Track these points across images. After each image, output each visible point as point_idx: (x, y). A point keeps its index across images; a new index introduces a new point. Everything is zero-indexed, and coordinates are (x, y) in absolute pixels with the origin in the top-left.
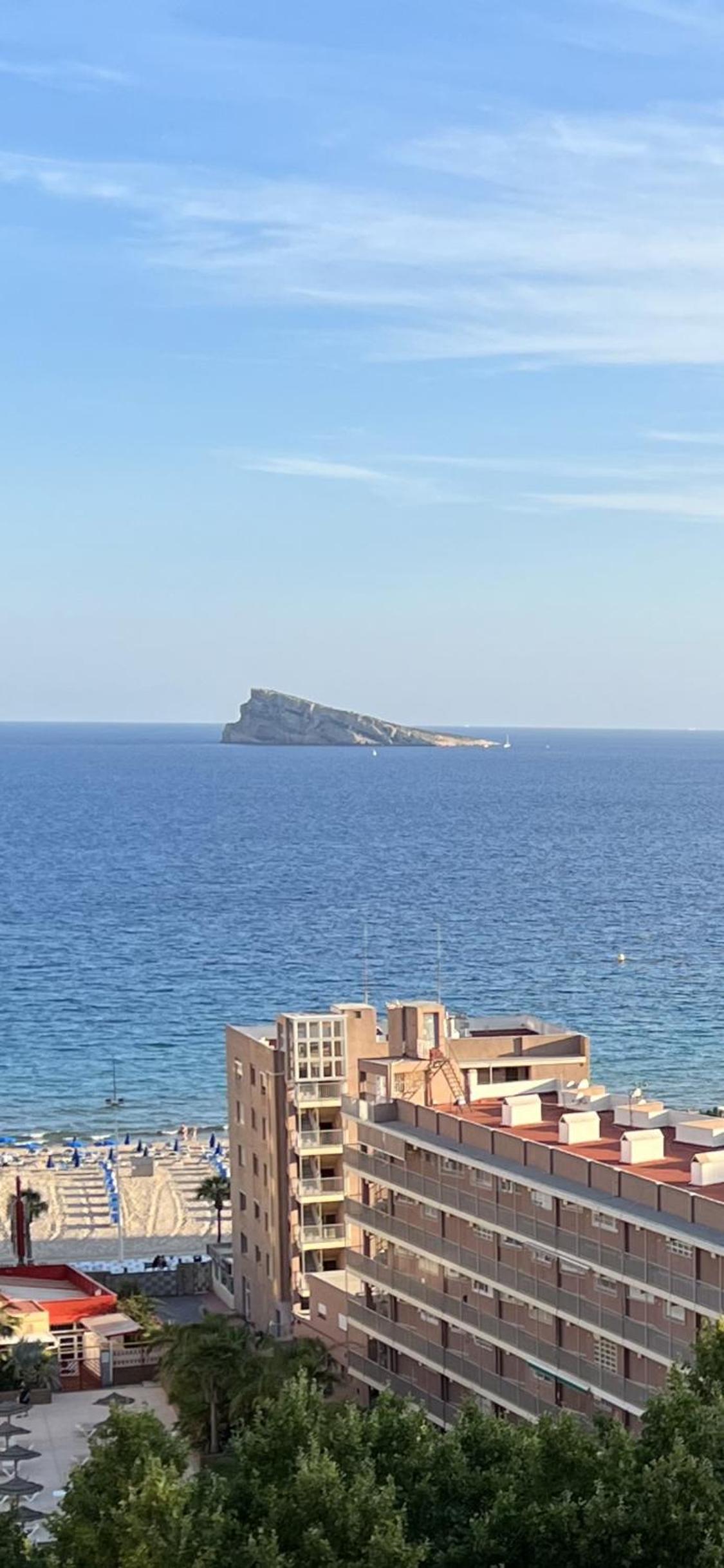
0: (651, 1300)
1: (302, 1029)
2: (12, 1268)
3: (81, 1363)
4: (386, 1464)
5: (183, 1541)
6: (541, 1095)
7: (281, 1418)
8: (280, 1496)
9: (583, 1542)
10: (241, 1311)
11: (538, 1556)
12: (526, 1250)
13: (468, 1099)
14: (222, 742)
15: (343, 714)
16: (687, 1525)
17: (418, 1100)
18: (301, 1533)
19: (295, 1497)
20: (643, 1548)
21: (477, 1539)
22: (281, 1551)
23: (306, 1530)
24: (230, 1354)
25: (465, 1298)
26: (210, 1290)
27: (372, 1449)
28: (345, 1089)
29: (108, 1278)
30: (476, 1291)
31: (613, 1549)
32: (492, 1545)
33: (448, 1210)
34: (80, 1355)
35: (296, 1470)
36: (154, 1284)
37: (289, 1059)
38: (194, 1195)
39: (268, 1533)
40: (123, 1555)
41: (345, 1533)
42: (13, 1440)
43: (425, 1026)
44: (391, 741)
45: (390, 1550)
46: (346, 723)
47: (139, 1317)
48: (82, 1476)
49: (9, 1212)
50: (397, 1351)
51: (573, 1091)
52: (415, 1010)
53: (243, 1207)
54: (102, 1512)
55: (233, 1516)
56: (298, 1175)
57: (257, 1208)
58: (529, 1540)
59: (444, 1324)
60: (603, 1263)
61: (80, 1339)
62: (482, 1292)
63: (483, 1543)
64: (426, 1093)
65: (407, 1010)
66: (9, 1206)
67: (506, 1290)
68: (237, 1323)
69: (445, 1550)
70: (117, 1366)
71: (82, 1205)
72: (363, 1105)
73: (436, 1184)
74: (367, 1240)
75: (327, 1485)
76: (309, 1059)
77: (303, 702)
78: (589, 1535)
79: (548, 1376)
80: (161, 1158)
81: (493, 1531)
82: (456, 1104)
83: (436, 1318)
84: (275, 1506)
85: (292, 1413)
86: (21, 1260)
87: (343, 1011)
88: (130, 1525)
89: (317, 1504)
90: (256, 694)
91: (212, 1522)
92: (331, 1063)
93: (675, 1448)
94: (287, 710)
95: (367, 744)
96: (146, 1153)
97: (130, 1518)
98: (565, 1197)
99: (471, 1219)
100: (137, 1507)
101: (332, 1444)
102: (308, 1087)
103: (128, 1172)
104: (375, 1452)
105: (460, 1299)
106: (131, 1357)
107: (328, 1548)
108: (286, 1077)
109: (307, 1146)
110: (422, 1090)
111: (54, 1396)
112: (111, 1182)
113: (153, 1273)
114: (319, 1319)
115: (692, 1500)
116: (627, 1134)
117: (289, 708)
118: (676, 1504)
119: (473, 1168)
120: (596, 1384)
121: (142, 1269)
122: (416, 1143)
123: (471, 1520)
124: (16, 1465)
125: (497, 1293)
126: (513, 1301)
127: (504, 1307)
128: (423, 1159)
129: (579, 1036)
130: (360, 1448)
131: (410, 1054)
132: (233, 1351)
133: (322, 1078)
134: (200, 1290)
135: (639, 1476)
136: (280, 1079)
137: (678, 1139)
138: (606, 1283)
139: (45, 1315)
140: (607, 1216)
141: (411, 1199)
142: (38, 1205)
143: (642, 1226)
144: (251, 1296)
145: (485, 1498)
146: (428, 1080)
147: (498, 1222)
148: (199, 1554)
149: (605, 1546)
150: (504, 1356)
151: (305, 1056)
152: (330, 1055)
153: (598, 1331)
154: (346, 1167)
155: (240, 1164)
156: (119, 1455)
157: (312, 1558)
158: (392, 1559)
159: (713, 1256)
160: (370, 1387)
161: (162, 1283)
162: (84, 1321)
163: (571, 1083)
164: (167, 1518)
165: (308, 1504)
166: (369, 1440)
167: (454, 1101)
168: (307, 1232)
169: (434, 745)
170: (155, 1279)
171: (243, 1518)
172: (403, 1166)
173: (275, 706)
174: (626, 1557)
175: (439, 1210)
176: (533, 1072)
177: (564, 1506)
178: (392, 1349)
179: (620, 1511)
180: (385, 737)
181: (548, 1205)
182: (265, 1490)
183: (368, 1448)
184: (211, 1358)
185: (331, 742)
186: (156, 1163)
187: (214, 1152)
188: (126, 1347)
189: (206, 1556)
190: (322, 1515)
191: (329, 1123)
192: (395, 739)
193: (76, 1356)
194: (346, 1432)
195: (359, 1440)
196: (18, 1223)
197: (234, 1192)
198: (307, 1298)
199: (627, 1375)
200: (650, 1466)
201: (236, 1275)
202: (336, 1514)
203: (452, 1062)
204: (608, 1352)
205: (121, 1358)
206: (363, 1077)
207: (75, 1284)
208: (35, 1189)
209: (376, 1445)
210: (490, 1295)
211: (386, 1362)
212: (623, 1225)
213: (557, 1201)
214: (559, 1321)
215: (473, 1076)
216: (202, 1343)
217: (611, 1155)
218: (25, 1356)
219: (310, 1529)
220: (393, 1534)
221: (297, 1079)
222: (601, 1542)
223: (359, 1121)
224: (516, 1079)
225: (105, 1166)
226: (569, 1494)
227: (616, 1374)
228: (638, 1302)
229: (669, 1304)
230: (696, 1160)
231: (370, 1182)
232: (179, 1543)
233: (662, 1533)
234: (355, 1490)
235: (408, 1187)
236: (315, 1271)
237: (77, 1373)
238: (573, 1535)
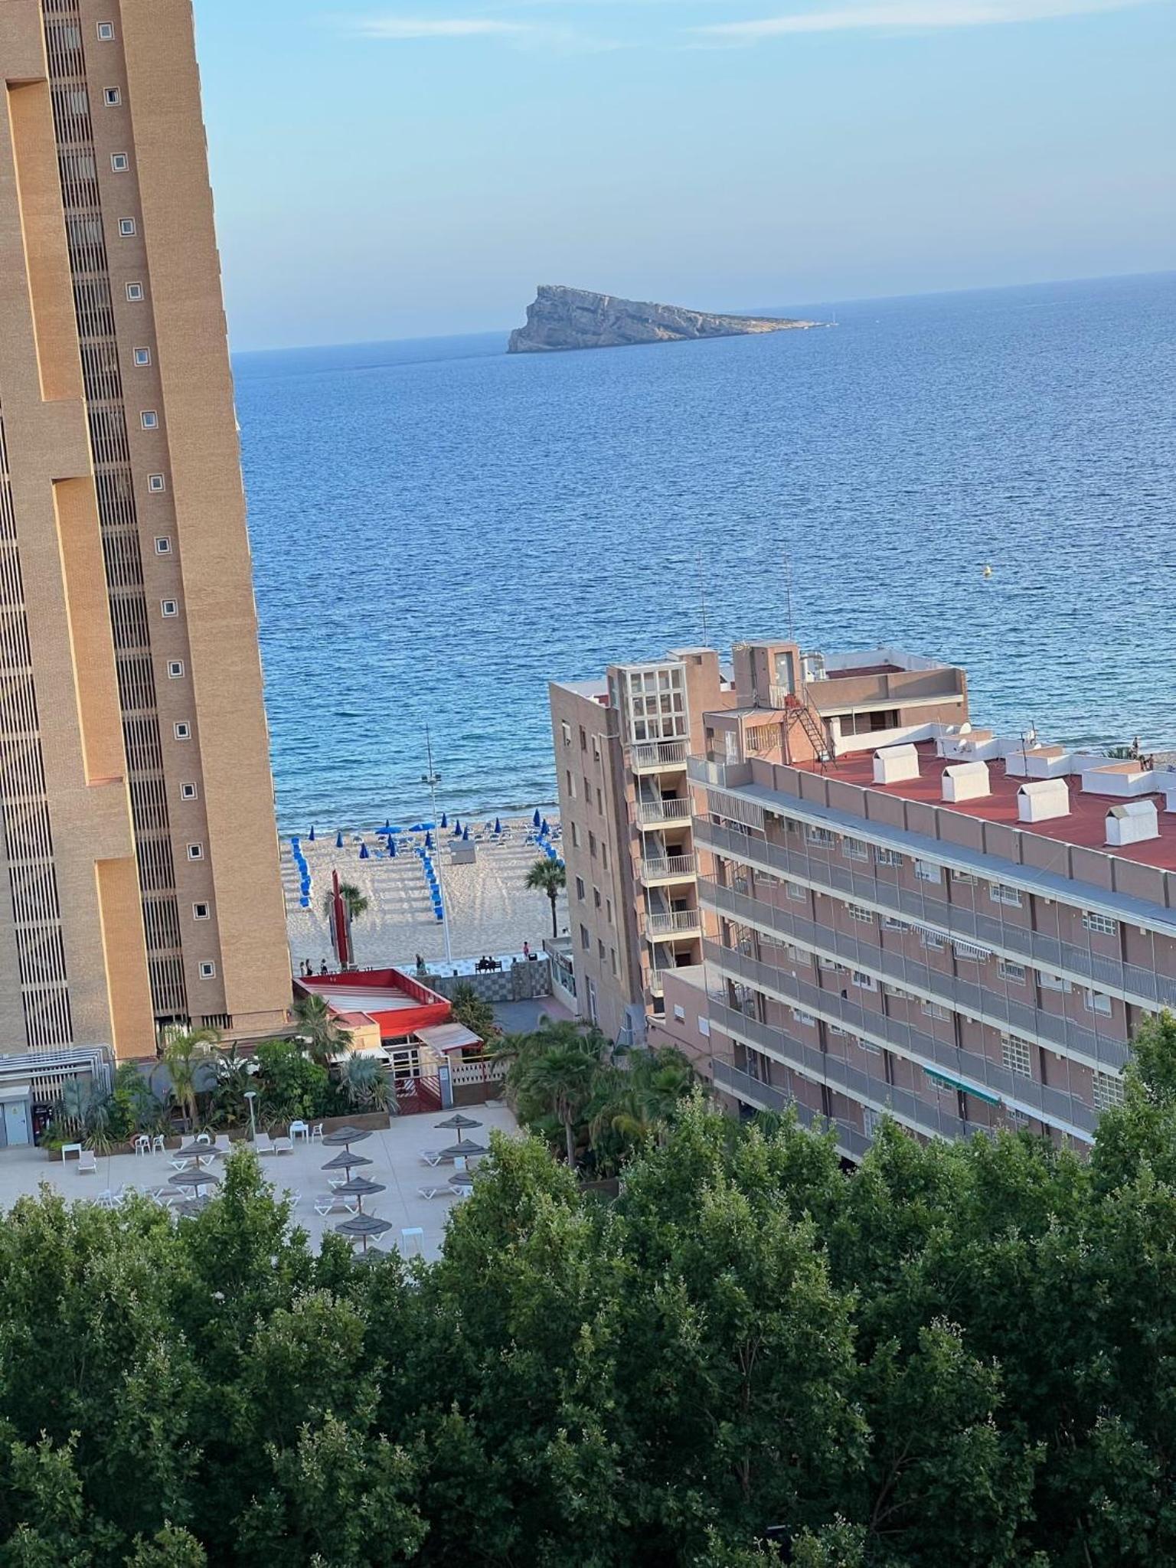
0: (1069, 989)
1: (636, 682)
2: (337, 976)
3: (417, 1082)
4: (798, 1196)
5: (582, 1291)
6: (916, 744)
7: (676, 1144)
8: (683, 1236)
9: (1039, 1289)
10: (586, 1017)
11: (984, 1305)
12: (914, 933)
13: (831, 754)
14: (508, 353)
15: (641, 305)
16: (1163, 1269)
17: (774, 758)
18: (710, 1280)
19: (701, 1237)
20: (1111, 1296)
21: (911, 1285)
22: (692, 1300)
23: (717, 1276)
24: (583, 1067)
25: (844, 993)
26: (550, 993)
27: (781, 1179)
28: (689, 749)
29: (438, 983)
30: (858, 984)
31: (1076, 1297)
32: (928, 1292)
33: (820, 888)
34: (416, 1072)
35: (699, 1205)
36: (488, 988)
37: (624, 718)
38: (523, 883)
39: (675, 1281)
40: (515, 1307)
41: (761, 1280)
42: (354, 1172)
43: (777, 670)
44: (697, 333)
45: (815, 1300)
46: (646, 316)
47: (477, 1026)
48: (465, 1214)
49: (326, 910)
50: (768, 1058)
51: (952, 738)
52: (764, 651)
53: (581, 895)
54: (490, 1258)
55: (634, 1261)
56: (642, 853)
57: (597, 894)
58: (972, 1286)
59: (822, 1024)
60: (1006, 946)
61: (414, 1054)
62: (865, 986)
63: (918, 1291)
64: (783, 748)
65: (756, 652)
66: (326, 904)
67: (892, 982)
68: (585, 1031)
69: (873, 1298)
70: (457, 1083)
71: (401, 900)
72: (713, 768)
73: (805, 858)
74: (726, 928)
75: (737, 1223)
76: (646, 717)
77: (595, 295)
78: (1045, 1280)
79: (947, 1083)
80: (482, 842)
81: (929, 1276)
82: (819, 760)
83: (811, 1018)
84: (678, 1248)
85: (688, 1139)
86: (344, 966)
87: (681, 657)
88: (523, 1272)
89: (728, 1244)
90: (543, 292)
91: (611, 1268)
92: (670, 719)
93: (1141, 1172)
94: (578, 308)
95: (670, 339)
96: (465, 837)
97: (521, 1264)
98: (957, 866)
99: (847, 898)
100: (528, 1251)
101: (736, 1173)
102: (645, 751)
103: (448, 859)
104: (784, 1183)
105: (839, 995)
106: (471, 1073)
107: (745, 1298)
108: (621, 740)
109: (652, 821)
110: (778, 747)
111: (392, 1119)
112: (431, 872)
113: (486, 976)
114: (677, 1023)
115: (1168, 1237)
116: (1025, 787)
117: (580, 305)
118: (1148, 1242)
119: (845, 837)
120: (1009, 1093)
121: (473, 971)
122: (777, 809)
123: (902, 1262)
124: (359, 1199)
125: (881, 985)
126: (900, 995)
127: (890, 1000)
128: (786, 829)
129: (954, 669)
130: (767, 1177)
131: (761, 704)
132: (584, 1062)
133: (662, 738)
134: (539, 993)
135: (1097, 1207)
136: (615, 742)
137: (1084, 790)
138: (1010, 969)
139: (376, 1028)
140: (1009, 889)
141: (773, 877)
142: (357, 903)
143: (1053, 898)
144: (597, 1000)
145: (912, 1234)
146: (784, 735)
147: (879, 901)
148: (601, 1305)
149: (1065, 1295)
150: (894, 1061)
151: (642, 713)
152: (670, 711)
153: (1006, 1028)
154: (696, 842)
155: (575, 845)
156: (503, 1190)
157: (726, 1309)
158: (818, 1310)
159: (1143, 932)
160: (740, 1101)
161: (497, 987)
162: (417, 1033)
163: (951, 728)
164: (563, 1264)
165: (719, 1245)
166: (776, 1168)
167: (816, 757)
168: (656, 922)
169: (747, 333)
170: (488, 982)
171: (643, 1262)
172: (763, 838)
173: (565, 304)
174: (1091, 1306)
175: (807, 889)
176: (902, 717)
177: (1011, 1245)
178: (763, 1056)
179: (1081, 1252)
180: (690, 329)
181: (936, 878)
182: (664, 1229)
183: (775, 1178)
184: (561, 1073)
185: (629, 341)
186: (477, 847)
187: (539, 831)
188: (465, 1062)
189: (609, 1308)
190: (734, 1258)
191: (673, 791)
192: (702, 330)
193: (412, 1073)
194: (751, 1160)
195: (766, 1168)
196: (338, 924)
197: (570, 877)
198: (661, 999)
199: (1044, 1081)
200: (1112, 1195)
201: (578, 976)
202: (750, 1257)
203: (811, 710)
204: (1019, 1053)
205: (458, 1075)
206: (710, 732)
207: (405, 991)
208: (352, 884)
209: (784, 1174)
210: (874, 988)
211: (756, 1072)
212: (1028, 898)
213: (948, 872)
214: (957, 1017)
215: (836, 726)
216: (550, 1055)
217: (1007, 813)
218: (359, 1077)
219: (723, 1275)
220: (816, 1280)
221: (634, 740)
222: (1060, 1290)
223: (709, 787)
224: (883, 728)
225: (422, 855)
226: (1016, 1231)
227: (1030, 1079)
228: (1050, 990)
229: (1090, 993)
230: (1111, 815)
231: (726, 859)
232: (578, 1293)
233: (1133, 1278)
234: (770, 1228)
235: (771, 863)
236: (669, 967)
237: (414, 1093)
238: (1024, 1281)
